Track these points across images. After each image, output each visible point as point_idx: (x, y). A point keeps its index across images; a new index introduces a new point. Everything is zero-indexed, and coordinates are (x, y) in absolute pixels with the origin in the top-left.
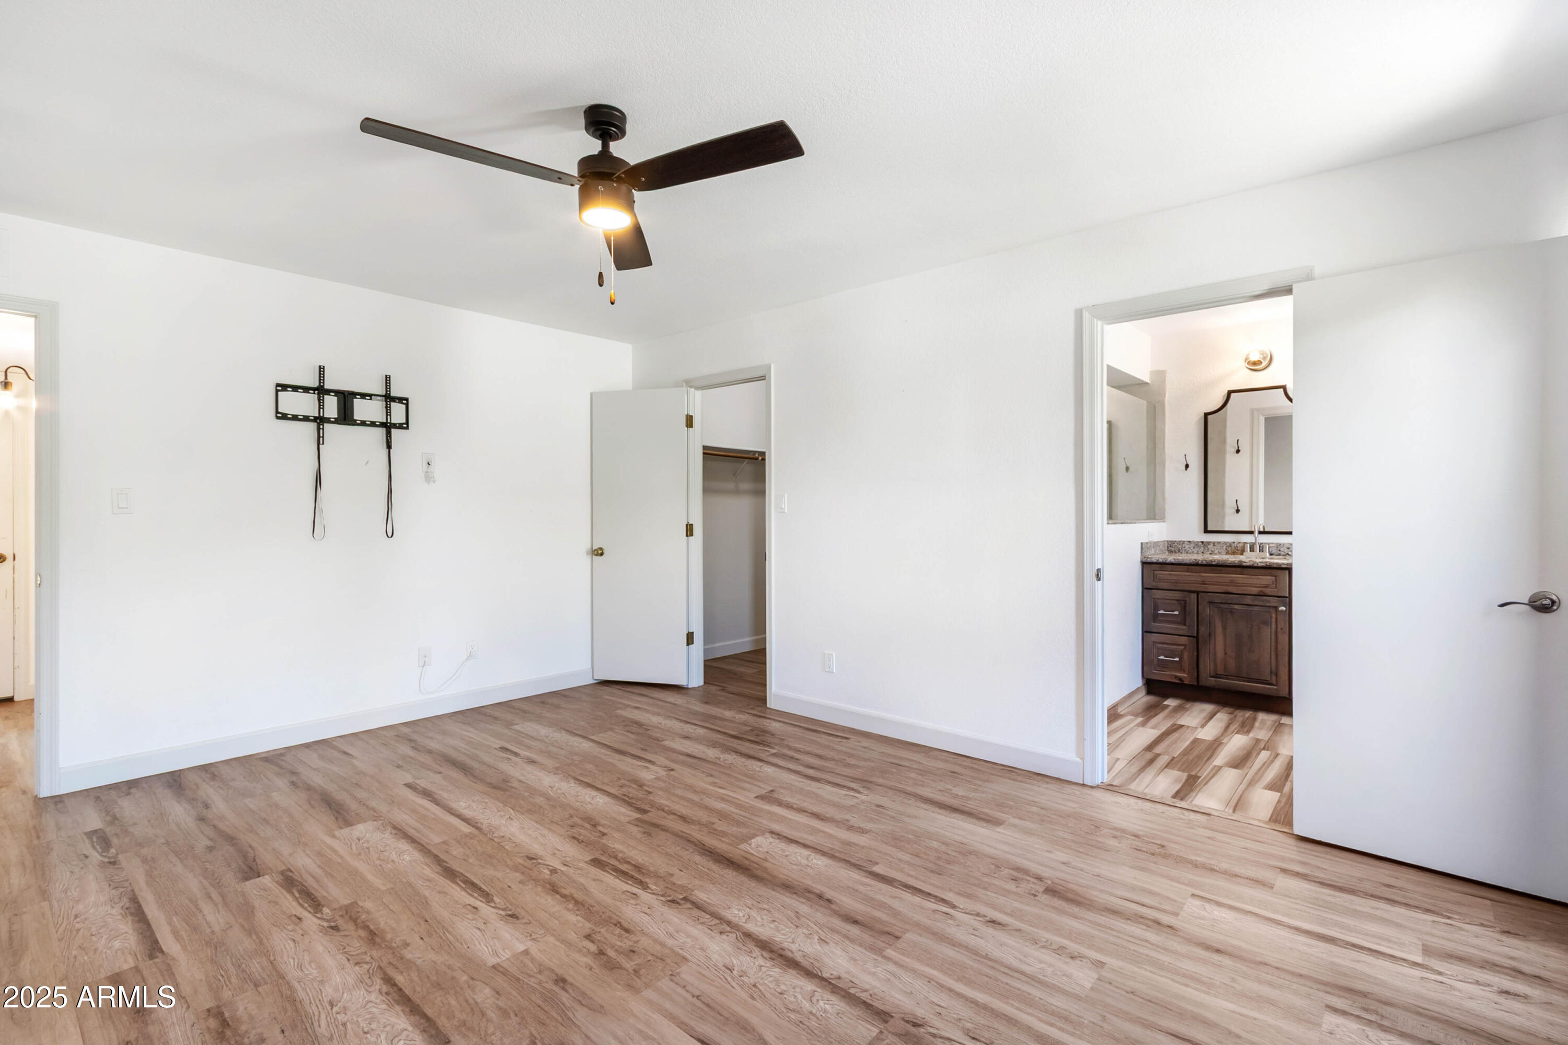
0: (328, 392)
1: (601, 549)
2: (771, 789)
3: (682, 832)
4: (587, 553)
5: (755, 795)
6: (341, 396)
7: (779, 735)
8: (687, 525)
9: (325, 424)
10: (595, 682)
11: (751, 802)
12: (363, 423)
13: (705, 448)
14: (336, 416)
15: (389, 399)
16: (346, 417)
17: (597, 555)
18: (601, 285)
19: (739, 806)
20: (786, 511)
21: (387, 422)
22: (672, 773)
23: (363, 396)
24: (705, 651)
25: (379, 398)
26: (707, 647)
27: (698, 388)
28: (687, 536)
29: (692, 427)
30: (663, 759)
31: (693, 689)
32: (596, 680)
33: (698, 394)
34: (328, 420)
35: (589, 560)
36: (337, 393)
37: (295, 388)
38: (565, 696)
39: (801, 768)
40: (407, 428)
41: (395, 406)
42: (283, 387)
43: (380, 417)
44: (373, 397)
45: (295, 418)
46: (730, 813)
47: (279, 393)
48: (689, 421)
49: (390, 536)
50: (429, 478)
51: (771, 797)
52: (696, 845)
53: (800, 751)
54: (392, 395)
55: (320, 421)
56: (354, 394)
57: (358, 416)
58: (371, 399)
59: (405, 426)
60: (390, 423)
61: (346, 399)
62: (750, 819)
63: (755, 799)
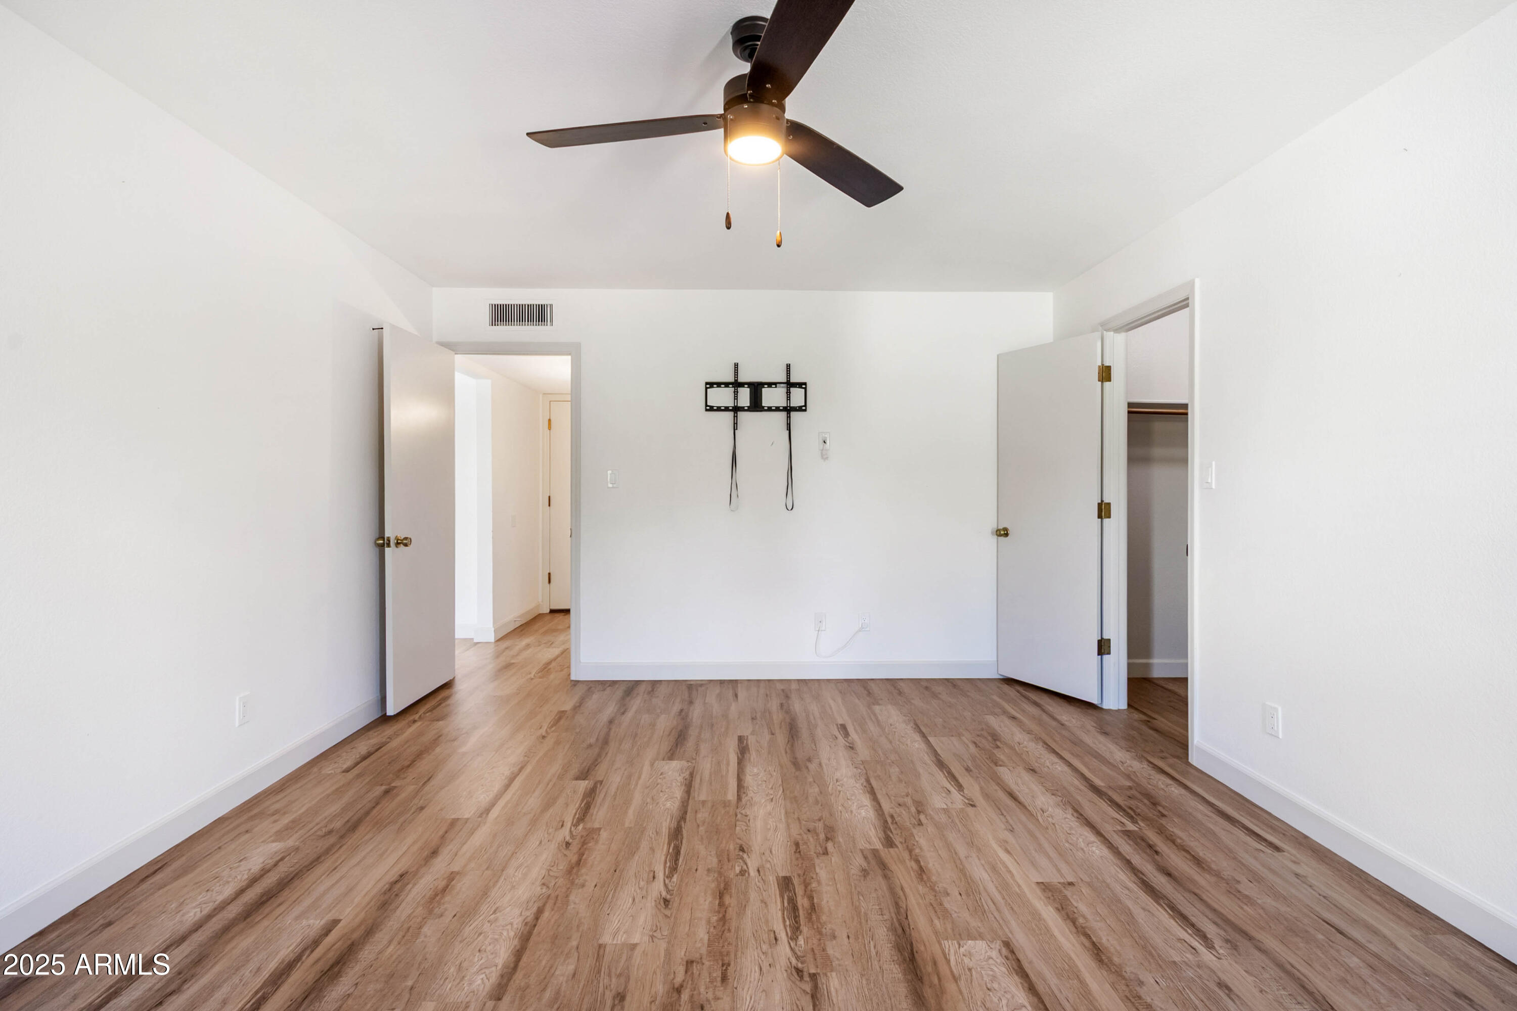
0: (742, 385)
1: (1005, 529)
2: (1070, 880)
3: (902, 889)
4: (992, 533)
5: (1040, 880)
6: (753, 387)
7: (1164, 807)
8: (1100, 505)
9: (738, 413)
10: (1001, 677)
11: (1024, 887)
12: (770, 409)
13: (1130, 405)
14: (749, 405)
15: (790, 385)
16: (756, 405)
17: (1000, 535)
18: (729, 228)
19: (1004, 887)
20: (1214, 487)
21: (787, 406)
22: (970, 810)
23: (770, 385)
24: (1130, 666)
25: (782, 385)
26: (1131, 661)
27: (1117, 330)
28: (1100, 516)
29: (1109, 380)
30: (977, 787)
31: (1108, 711)
32: (1001, 675)
33: (1120, 338)
34: (742, 409)
35: (996, 541)
36: (750, 385)
37: (719, 385)
38: (954, 686)
39: (1149, 869)
40: (805, 410)
41: (793, 390)
42: (710, 385)
43: (782, 403)
44: (778, 385)
45: (719, 409)
46: (981, 888)
47: (708, 390)
48: (1105, 374)
49: (790, 509)
50: (824, 456)
51: (1061, 891)
52: (898, 913)
53: (1173, 842)
54: (791, 381)
55: (736, 409)
56: (762, 385)
57: (765, 403)
58: (776, 387)
59: (804, 408)
60: (790, 407)
61: (756, 388)
62: (998, 910)
63: (1034, 886)
